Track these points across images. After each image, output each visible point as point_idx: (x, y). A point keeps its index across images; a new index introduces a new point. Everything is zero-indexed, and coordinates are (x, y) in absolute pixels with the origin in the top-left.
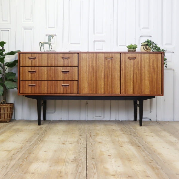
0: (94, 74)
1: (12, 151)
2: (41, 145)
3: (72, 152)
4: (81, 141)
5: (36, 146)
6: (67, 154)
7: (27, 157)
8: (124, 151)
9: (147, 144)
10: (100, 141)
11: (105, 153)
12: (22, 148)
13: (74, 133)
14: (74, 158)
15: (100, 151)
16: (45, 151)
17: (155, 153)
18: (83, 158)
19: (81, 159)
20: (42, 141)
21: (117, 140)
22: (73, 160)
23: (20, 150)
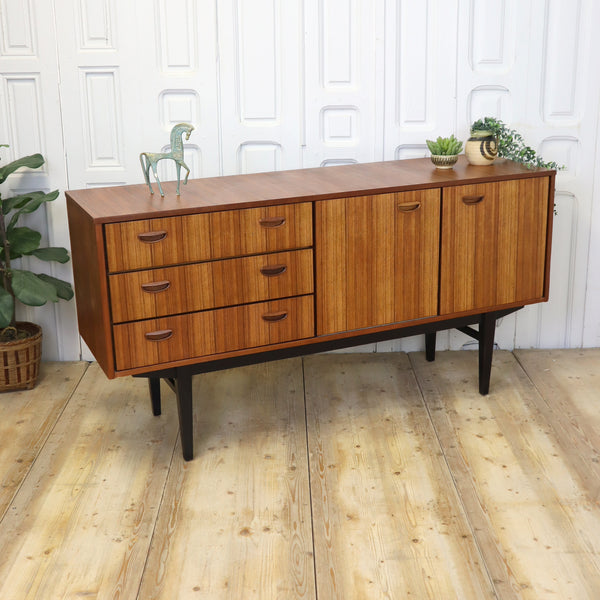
17: (511, 580)
23: (120, 582)
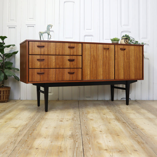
0: (95, 62)
1: (18, 127)
2: (43, 122)
3: (69, 128)
4: (75, 119)
5: (38, 123)
6: (65, 130)
7: (32, 133)
8: (112, 127)
9: (130, 120)
10: (91, 118)
11: (96, 129)
12: (27, 124)
13: (69, 111)
14: (71, 134)
15: (93, 127)
16: (46, 128)
17: (138, 129)
18: (79, 134)
19: (77, 135)
20: (43, 119)
21: (106, 117)
22: (70, 136)
23: (25, 126)
